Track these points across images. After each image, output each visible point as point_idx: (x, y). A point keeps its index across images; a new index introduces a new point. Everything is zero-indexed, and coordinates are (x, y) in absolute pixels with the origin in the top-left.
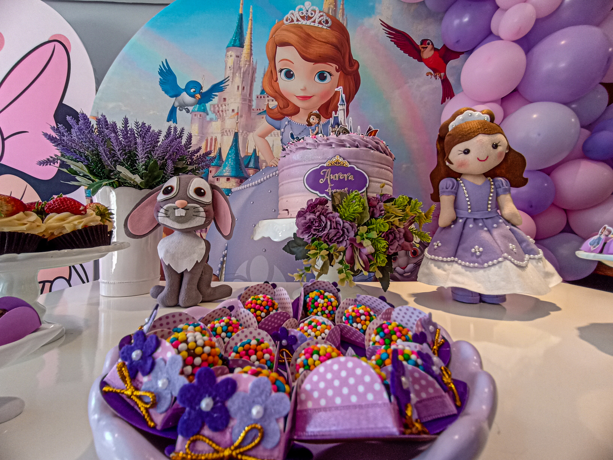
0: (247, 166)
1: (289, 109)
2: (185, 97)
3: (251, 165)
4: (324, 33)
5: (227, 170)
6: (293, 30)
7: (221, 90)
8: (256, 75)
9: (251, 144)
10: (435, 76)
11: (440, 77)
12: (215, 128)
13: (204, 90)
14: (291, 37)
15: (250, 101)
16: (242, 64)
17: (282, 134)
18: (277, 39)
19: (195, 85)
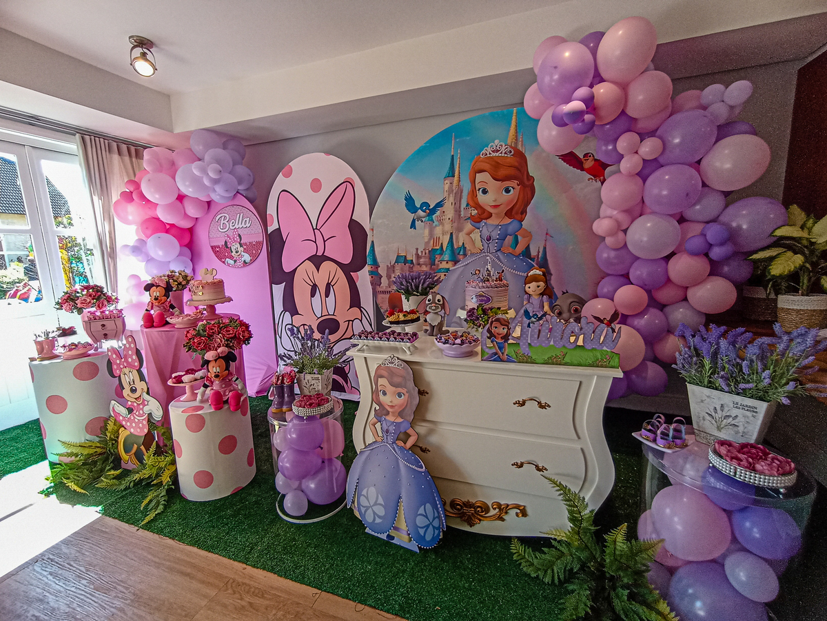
0: (459, 254)
1: (485, 215)
2: (420, 213)
3: (461, 253)
4: (508, 160)
5: (446, 257)
6: (487, 161)
7: (442, 206)
8: (463, 194)
9: (461, 239)
10: (596, 181)
11: (600, 180)
12: (438, 231)
13: (431, 207)
14: (486, 166)
15: (460, 211)
16: (454, 188)
17: (481, 232)
18: (476, 168)
19: (426, 204)
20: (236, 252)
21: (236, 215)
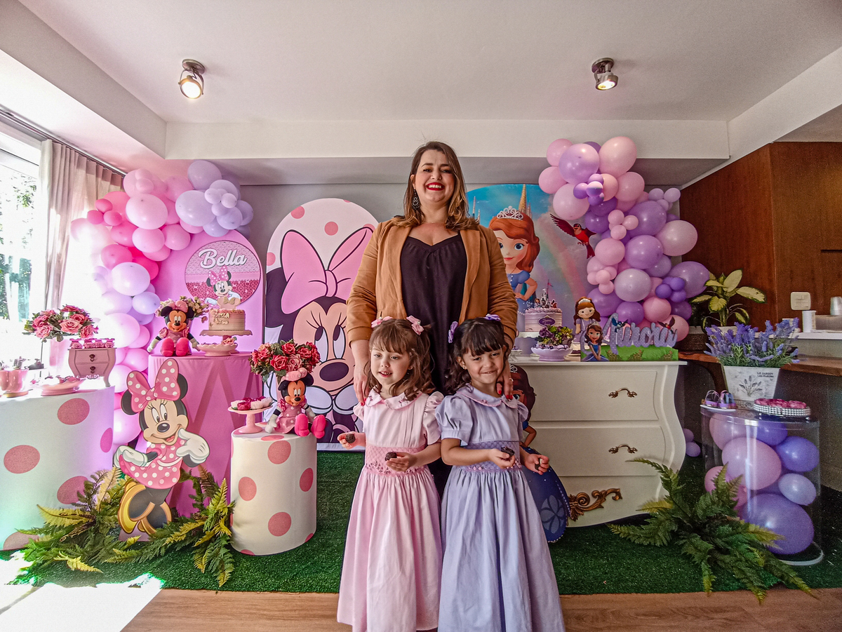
4: (519, 223)
6: (502, 222)
10: (583, 244)
11: (586, 245)
14: (501, 225)
20: (222, 291)
21: (227, 251)
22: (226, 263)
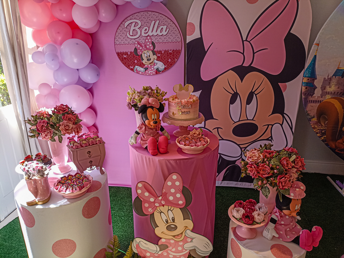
20: (148, 60)
21: (150, 22)
22: (150, 33)
